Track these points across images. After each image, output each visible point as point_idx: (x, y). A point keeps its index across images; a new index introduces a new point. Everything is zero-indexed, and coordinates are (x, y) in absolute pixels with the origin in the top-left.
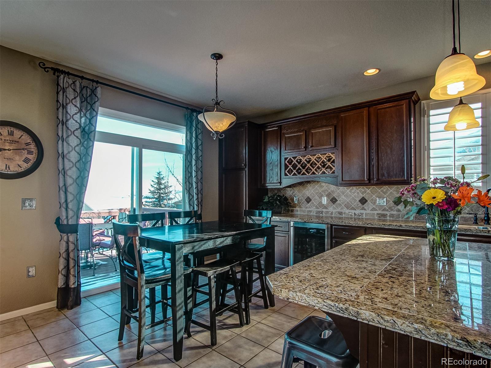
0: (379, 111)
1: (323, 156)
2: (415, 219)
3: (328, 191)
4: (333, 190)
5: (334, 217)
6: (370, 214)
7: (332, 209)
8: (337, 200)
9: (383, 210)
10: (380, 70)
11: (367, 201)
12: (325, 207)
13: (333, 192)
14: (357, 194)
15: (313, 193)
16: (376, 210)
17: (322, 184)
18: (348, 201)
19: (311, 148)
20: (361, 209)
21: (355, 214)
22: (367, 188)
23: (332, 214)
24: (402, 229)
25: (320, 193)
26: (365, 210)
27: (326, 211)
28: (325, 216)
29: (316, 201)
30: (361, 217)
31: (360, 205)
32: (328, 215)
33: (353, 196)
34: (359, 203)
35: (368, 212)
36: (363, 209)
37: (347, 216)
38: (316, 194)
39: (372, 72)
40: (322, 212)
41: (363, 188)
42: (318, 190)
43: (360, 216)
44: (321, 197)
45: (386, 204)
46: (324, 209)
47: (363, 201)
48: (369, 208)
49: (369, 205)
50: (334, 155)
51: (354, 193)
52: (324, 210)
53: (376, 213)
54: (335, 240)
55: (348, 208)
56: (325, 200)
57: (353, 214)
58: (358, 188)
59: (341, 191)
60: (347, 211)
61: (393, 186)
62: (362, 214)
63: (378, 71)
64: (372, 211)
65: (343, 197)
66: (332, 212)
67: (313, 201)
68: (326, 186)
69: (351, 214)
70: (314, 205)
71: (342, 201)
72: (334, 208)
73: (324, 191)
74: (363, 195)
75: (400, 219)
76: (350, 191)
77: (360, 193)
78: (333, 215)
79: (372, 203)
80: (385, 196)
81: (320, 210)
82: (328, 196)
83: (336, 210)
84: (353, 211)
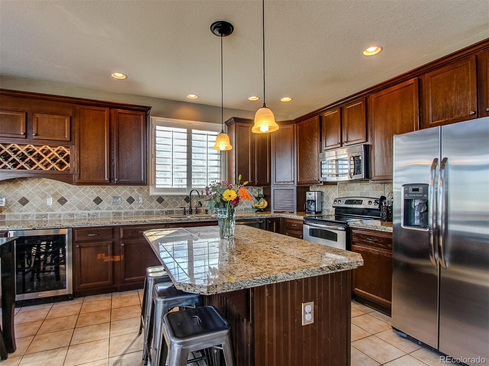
0: (120, 115)
1: (54, 149)
2: (145, 215)
3: (54, 190)
4: (61, 189)
5: (63, 220)
6: (106, 213)
7: (60, 210)
8: (66, 201)
9: (118, 209)
10: (127, 77)
11: (102, 201)
12: (51, 210)
13: (61, 191)
14: (91, 194)
15: (31, 193)
16: (111, 209)
17: (46, 182)
18: (81, 201)
19: (36, 137)
20: (96, 209)
21: (89, 214)
22: (102, 188)
23: (60, 217)
24: (147, 223)
25: (43, 193)
26: (100, 209)
27: (52, 214)
28: (50, 220)
29: (36, 202)
30: (96, 217)
31: (95, 204)
32: (54, 218)
33: (86, 196)
34: (94, 203)
35: (103, 211)
36: (98, 209)
37: (79, 218)
38: (37, 194)
39: (119, 75)
40: (46, 216)
41: (98, 187)
42: (40, 189)
43: (94, 216)
44: (45, 197)
45: (121, 203)
46: (49, 211)
47: (98, 201)
48: (104, 207)
49: (104, 205)
50: (69, 149)
51: (88, 192)
52: (49, 213)
53: (111, 212)
54: (78, 244)
55: (80, 209)
56: (50, 201)
57: (87, 215)
58: (93, 187)
59: (72, 190)
60: (80, 212)
61: (127, 186)
62: (97, 214)
63: (125, 77)
64: (108, 210)
65: (75, 197)
66: (61, 214)
67: (32, 203)
68: (52, 185)
69: (84, 214)
70: (34, 207)
71: (73, 202)
72: (63, 210)
73: (48, 190)
74: (98, 194)
75: (133, 216)
76: (83, 191)
77: (95, 193)
78: (62, 218)
79: (107, 202)
80: (120, 196)
81: (43, 212)
82: (54, 196)
83: (65, 212)
84: (87, 212)
